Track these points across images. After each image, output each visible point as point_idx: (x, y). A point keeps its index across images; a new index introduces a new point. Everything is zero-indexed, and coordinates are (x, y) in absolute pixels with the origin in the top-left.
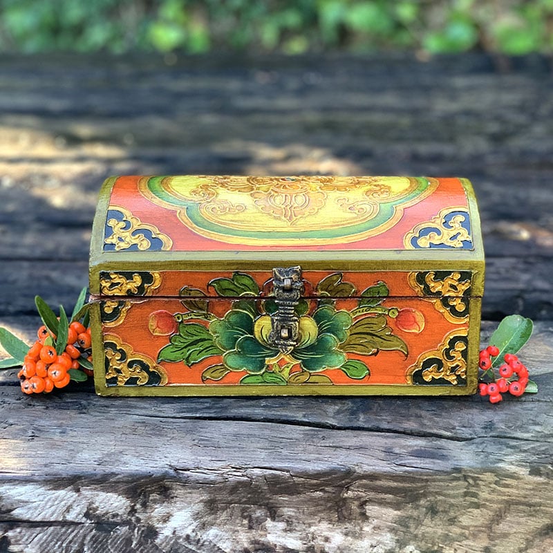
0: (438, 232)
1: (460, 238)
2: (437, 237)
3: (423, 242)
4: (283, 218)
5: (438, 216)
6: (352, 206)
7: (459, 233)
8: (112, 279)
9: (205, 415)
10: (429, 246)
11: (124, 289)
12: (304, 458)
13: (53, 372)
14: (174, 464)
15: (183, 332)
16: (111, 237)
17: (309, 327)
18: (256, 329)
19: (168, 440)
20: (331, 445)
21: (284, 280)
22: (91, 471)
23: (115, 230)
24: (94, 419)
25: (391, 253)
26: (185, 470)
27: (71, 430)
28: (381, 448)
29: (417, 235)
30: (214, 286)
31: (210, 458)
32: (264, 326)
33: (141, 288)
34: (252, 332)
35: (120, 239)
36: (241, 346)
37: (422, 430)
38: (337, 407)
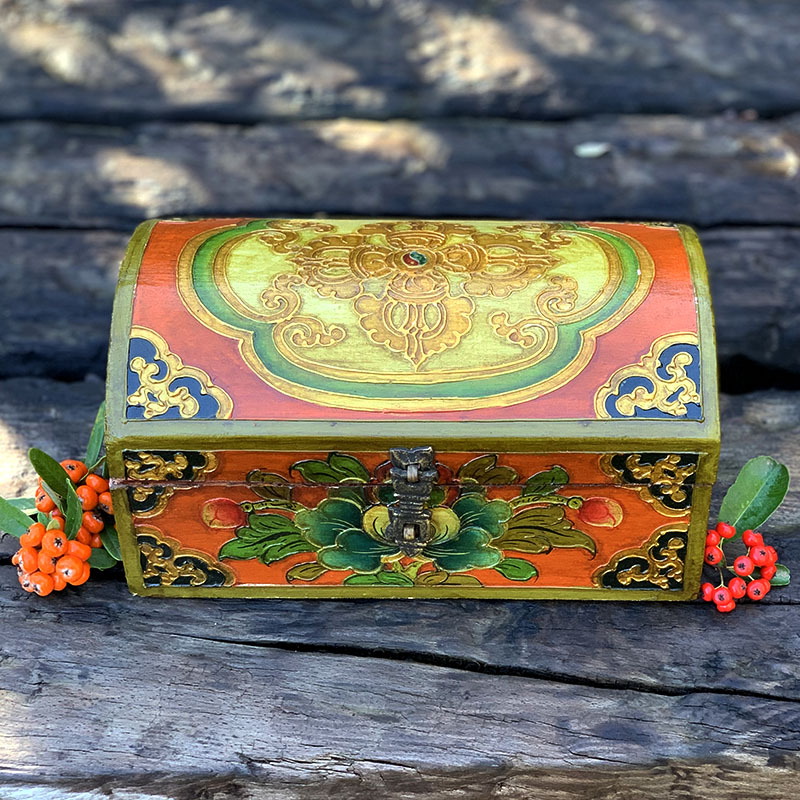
0: (649, 386)
1: (684, 398)
2: (647, 395)
3: (625, 406)
4: (406, 356)
5: (650, 354)
6: (514, 331)
7: (682, 389)
8: (141, 460)
9: (293, 640)
10: (632, 413)
11: (161, 471)
12: (437, 742)
13: (64, 571)
14: (248, 751)
15: (256, 525)
16: (137, 393)
17: (447, 520)
18: (367, 521)
19: (238, 698)
20: (478, 712)
21: (407, 466)
22: (125, 769)
23: (144, 379)
24: (128, 647)
25: (575, 425)
26: (264, 762)
27: (95, 671)
28: (551, 721)
29: (616, 393)
30: (300, 471)
31: (299, 740)
32: (377, 518)
33: (188, 473)
34: (359, 525)
35: (152, 397)
36: (343, 540)
37: (613, 675)
38: (488, 622)
